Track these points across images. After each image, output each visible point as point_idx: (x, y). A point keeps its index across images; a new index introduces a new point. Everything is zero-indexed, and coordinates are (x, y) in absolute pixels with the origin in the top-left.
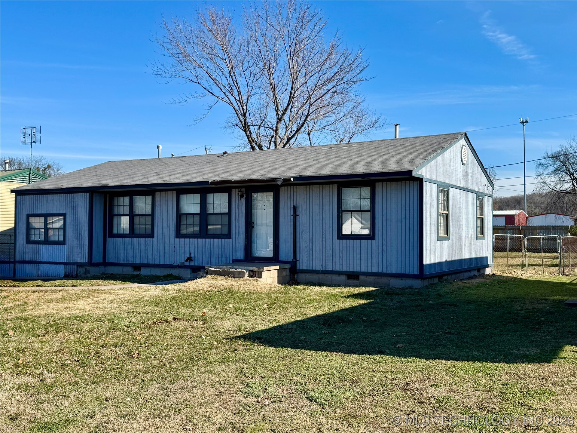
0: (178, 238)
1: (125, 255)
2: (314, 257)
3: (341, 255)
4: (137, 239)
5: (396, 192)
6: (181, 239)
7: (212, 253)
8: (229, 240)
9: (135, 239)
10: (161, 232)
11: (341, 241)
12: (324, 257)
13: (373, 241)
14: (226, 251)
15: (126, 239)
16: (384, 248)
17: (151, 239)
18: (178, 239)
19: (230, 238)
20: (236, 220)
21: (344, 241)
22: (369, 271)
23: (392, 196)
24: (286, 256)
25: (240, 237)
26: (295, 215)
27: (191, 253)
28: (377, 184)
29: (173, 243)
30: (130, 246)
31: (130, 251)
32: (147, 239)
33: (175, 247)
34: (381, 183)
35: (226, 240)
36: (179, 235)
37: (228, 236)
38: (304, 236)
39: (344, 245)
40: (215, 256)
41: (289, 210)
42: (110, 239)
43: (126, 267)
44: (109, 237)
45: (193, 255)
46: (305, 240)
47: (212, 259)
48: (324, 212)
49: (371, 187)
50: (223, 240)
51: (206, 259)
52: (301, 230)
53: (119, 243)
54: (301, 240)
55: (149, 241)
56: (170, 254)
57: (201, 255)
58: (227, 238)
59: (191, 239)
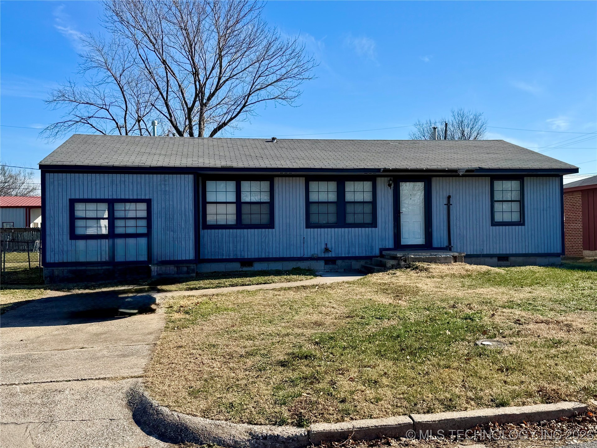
0: (309, 228)
1: (231, 249)
2: (468, 243)
3: (494, 240)
4: (249, 230)
5: (541, 186)
6: (312, 230)
7: (354, 243)
8: (374, 229)
9: (245, 230)
10: (284, 222)
11: (494, 227)
12: (478, 242)
13: (523, 227)
14: (370, 240)
15: (231, 230)
16: (533, 232)
17: (270, 230)
18: (309, 230)
19: (376, 227)
20: (383, 209)
21: (497, 227)
22: (520, 253)
23: (538, 188)
24: (439, 243)
25: (387, 225)
26: (448, 205)
27: (326, 244)
28: (525, 178)
29: (302, 233)
30: (238, 239)
31: (239, 244)
32: (264, 230)
33: (304, 238)
34: (529, 178)
35: (370, 229)
36: (309, 225)
37: (373, 224)
38: (458, 223)
39: (497, 231)
40: (357, 246)
41: (441, 200)
42: (206, 231)
43: (232, 263)
44: (203, 229)
45: (329, 246)
46: (458, 228)
47: (353, 249)
48: (477, 202)
49: (520, 181)
50: (367, 229)
51: (347, 249)
52: (455, 218)
53: (220, 236)
54: (455, 227)
55: (266, 233)
56: (298, 245)
57: (340, 246)
58: (372, 227)
59: (326, 229)
